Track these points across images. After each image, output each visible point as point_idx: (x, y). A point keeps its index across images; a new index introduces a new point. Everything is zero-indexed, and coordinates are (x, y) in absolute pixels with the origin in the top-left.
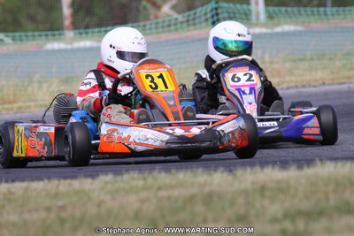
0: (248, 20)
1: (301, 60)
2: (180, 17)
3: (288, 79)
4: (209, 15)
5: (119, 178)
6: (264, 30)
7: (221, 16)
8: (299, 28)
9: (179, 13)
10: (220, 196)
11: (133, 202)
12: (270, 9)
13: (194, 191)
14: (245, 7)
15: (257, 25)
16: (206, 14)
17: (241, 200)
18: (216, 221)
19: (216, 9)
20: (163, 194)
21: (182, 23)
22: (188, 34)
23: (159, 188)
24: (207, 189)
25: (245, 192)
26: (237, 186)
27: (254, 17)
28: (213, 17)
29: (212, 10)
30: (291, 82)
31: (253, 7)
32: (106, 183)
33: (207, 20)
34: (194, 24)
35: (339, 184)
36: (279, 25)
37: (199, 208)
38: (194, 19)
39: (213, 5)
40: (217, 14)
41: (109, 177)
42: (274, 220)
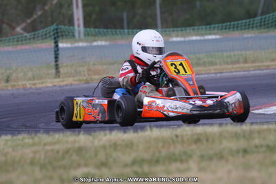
0: (74, 36)
2: (28, 35)
4: (52, 33)
5: (15, 138)
6: (84, 44)
7: (60, 34)
9: (28, 32)
11: (28, 153)
12: (88, 29)
13: (69, 146)
14: (71, 28)
15: (79, 40)
16: (50, 33)
18: (86, 165)
19: (57, 29)
20: (48, 148)
21: (30, 39)
22: (35, 46)
23: (45, 145)
24: (77, 145)
26: (96, 143)
28: (54, 34)
29: (54, 30)
31: (76, 28)
32: (7, 141)
33: (50, 36)
34: (43, 39)
35: (165, 142)
36: (95, 41)
37: (75, 157)
38: (42, 36)
39: (54, 26)
40: (57, 33)
41: (9, 137)
42: (126, 165)
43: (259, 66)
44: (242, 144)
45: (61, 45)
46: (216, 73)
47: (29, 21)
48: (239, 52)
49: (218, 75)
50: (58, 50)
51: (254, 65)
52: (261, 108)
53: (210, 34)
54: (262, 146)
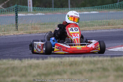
0: (27, 11)
1: (44, 24)
2: (5, 9)
3: (39, 30)
4: (14, 9)
6: (32, 14)
7: (18, 9)
8: (44, 14)
9: (5, 8)
10: (17, 68)
12: (34, 8)
14: (26, 7)
15: (30, 13)
16: (13, 9)
17: (24, 69)
18: (15, 76)
19: (17, 7)
21: (6, 11)
22: (8, 15)
24: (13, 66)
25: (25, 67)
26: (23, 65)
27: (29, 10)
28: (16, 9)
29: (15, 7)
30: (40, 31)
31: (29, 7)
33: (14, 11)
34: (10, 12)
35: (55, 65)
36: (37, 13)
37: (10, 72)
38: (10, 10)
39: (16, 6)
40: (17, 9)
42: (34, 76)
43: (115, 27)
44: (92, 67)
45: (19, 15)
46: (93, 30)
47: (5, 2)
48: (106, 20)
49: (94, 31)
50: (17, 17)
51: (112, 27)
52: (112, 48)
53: (94, 11)
54: (101, 68)
